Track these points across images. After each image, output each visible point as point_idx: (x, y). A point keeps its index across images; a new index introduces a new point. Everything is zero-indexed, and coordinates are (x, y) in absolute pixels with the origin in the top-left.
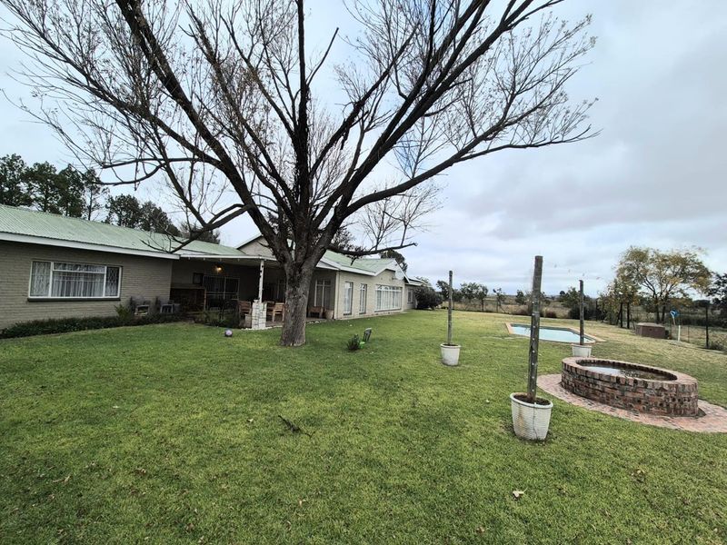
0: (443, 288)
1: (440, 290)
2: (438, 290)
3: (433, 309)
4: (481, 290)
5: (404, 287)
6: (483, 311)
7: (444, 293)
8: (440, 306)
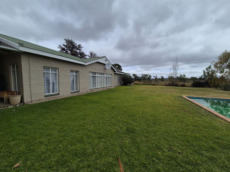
0: (135, 77)
1: (134, 77)
2: (133, 77)
3: (130, 85)
4: (149, 76)
5: (113, 74)
6: (151, 85)
7: (135, 78)
8: (133, 83)
